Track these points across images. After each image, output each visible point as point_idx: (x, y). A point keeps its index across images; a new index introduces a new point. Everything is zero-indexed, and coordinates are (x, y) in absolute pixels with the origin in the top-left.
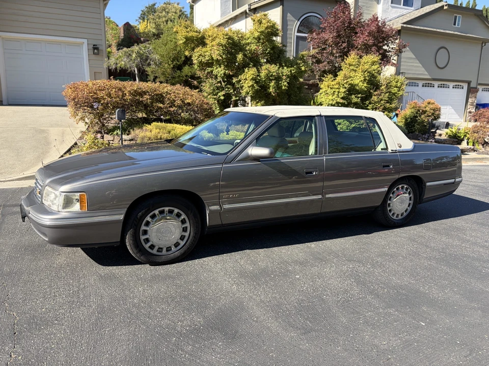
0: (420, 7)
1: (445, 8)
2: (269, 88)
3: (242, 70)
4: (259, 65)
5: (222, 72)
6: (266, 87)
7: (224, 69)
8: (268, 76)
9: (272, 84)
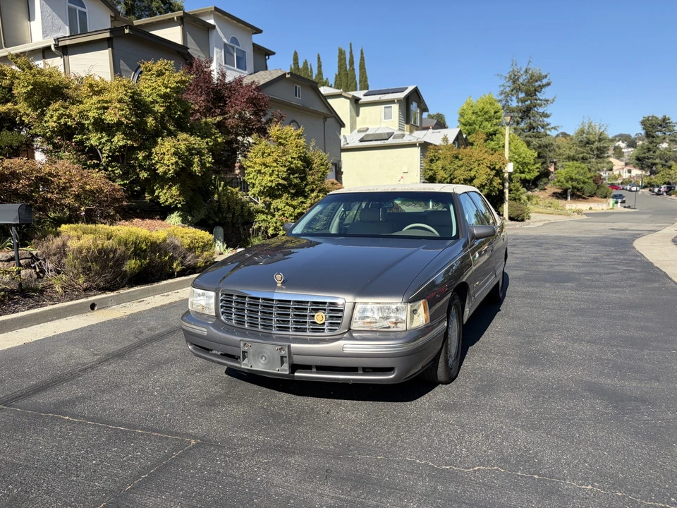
0: (253, 72)
1: (288, 76)
2: (192, 166)
3: (151, 140)
4: (171, 134)
5: (121, 143)
6: (190, 164)
7: (123, 139)
8: (189, 149)
9: (196, 160)
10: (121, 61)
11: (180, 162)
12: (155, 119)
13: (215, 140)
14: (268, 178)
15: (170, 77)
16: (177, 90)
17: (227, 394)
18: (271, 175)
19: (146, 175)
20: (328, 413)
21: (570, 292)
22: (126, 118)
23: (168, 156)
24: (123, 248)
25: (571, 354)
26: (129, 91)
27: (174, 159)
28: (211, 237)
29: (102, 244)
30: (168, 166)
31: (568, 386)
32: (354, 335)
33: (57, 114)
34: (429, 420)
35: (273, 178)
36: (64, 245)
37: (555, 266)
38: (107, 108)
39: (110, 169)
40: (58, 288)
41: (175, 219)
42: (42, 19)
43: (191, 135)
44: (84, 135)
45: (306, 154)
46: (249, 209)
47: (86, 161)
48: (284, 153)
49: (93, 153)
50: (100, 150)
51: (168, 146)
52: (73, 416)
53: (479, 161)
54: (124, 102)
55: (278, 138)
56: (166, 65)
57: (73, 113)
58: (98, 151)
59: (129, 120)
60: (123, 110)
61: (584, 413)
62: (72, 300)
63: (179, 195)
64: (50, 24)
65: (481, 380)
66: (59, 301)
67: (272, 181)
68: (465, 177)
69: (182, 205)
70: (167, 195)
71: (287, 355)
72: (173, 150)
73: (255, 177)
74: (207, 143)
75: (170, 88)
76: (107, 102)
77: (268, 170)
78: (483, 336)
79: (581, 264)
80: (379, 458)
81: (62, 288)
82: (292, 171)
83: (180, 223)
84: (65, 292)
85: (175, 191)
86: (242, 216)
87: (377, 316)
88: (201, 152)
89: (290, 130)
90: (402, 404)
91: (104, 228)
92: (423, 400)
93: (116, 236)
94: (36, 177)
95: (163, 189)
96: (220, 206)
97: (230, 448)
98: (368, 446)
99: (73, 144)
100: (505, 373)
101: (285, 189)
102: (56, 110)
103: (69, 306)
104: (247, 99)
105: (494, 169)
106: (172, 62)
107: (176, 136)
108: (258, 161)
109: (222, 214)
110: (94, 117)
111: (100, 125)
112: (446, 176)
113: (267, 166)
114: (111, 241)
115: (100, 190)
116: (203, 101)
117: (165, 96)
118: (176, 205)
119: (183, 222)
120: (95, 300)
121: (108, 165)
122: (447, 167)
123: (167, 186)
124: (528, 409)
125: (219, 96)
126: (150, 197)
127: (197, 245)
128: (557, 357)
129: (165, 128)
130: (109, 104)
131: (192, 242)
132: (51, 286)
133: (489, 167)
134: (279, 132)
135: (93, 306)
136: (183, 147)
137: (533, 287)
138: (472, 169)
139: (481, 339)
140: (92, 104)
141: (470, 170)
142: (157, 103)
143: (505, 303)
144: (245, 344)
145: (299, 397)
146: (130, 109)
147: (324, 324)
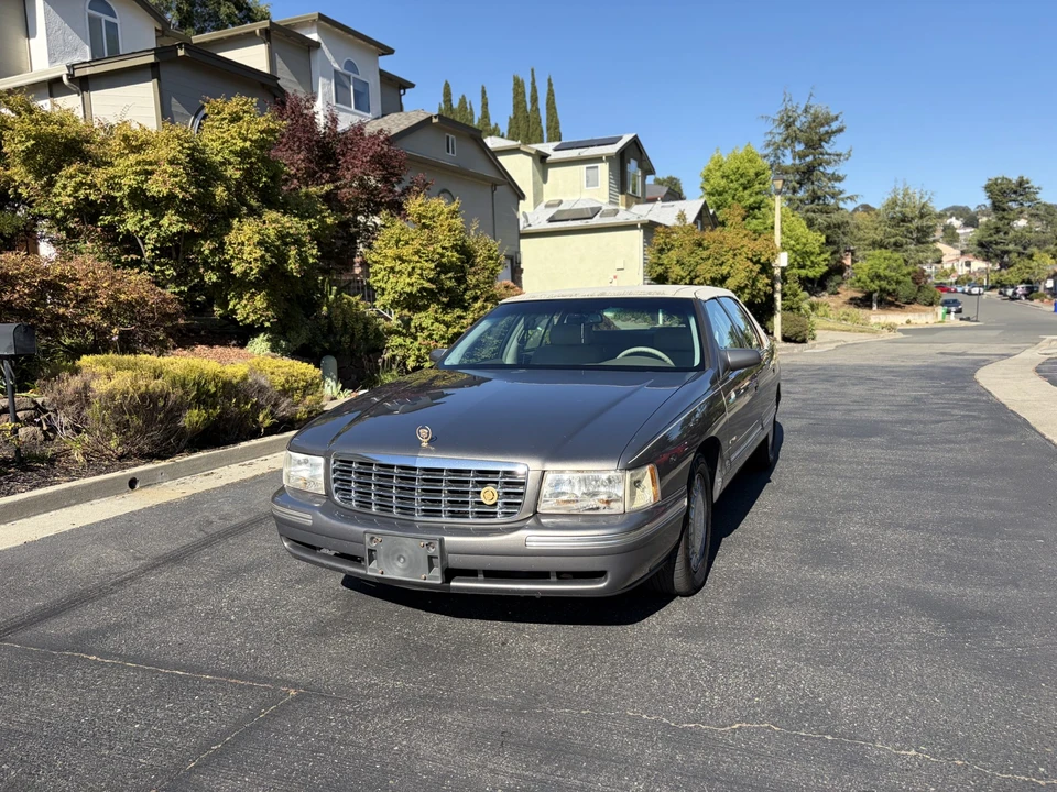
0: (380, 114)
1: (435, 120)
2: (286, 262)
3: (222, 222)
4: (253, 212)
5: (174, 229)
6: (283, 258)
7: (178, 221)
8: (282, 236)
9: (293, 252)
10: (173, 100)
11: (268, 256)
12: (228, 189)
13: (322, 221)
14: (405, 279)
15: (249, 123)
16: (261, 144)
17: (345, 616)
18: (410, 275)
19: (214, 278)
20: (503, 644)
21: (879, 451)
22: (182, 188)
23: (249, 248)
24: (180, 392)
25: (881, 547)
26: (186, 145)
27: (258, 253)
28: (318, 372)
29: (147, 386)
30: (250, 263)
31: (877, 597)
32: (543, 521)
33: (73, 183)
34: (661, 653)
35: (413, 280)
36: (86, 387)
37: (855, 411)
38: (151, 173)
39: (157, 268)
40: (77, 456)
41: (260, 345)
42: (48, 35)
43: (284, 214)
44: (116, 215)
45: (465, 241)
46: (377, 329)
47: (119, 256)
48: (431, 240)
49: (130, 243)
50: (142, 238)
51: (248, 231)
52: (102, 654)
53: (734, 250)
54: (178, 164)
55: (421, 217)
56: (244, 105)
57: (97, 181)
58: (139, 240)
59: (187, 192)
60: (176, 176)
61: (902, 638)
62: (100, 473)
63: (267, 309)
64: (61, 42)
65: (742, 588)
66: (80, 475)
67: (412, 285)
68: (713, 275)
69: (271, 323)
70: (248, 308)
71: (438, 555)
72: (256, 238)
73: (386, 278)
74: (310, 226)
75: (251, 140)
76: (151, 163)
77: (406, 267)
78: (744, 521)
79: (895, 408)
80: (584, 712)
81: (83, 454)
82: (443, 268)
83: (268, 351)
84: (88, 461)
85: (260, 301)
86: (366, 339)
87: (578, 491)
88: (301, 240)
89: (439, 204)
90: (619, 628)
91: (148, 360)
92: (652, 621)
93: (168, 372)
94: (41, 282)
95: (241, 298)
96: (330, 326)
97: (350, 702)
98: (568, 694)
99: (99, 229)
100: (779, 578)
101: (432, 296)
102: (72, 177)
103: (95, 483)
104: (372, 157)
105: (758, 262)
106: (255, 100)
107: (260, 216)
108: (390, 252)
109: (335, 335)
110: (130, 186)
111: (140, 199)
112: (684, 274)
113: (403, 261)
114: (160, 380)
115: (142, 302)
116: (303, 161)
117: (243, 154)
118: (262, 324)
119: (273, 349)
120: (136, 473)
121: (153, 263)
122: (686, 260)
123: (248, 295)
124: (816, 633)
125: (327, 152)
126: (221, 312)
127: (295, 385)
128: (859, 552)
129: (244, 203)
130: (155, 167)
131: (287, 381)
132: (67, 453)
133: (751, 260)
134: (422, 208)
135: (132, 483)
136: (272, 233)
137: (820, 444)
138: (723, 262)
139: (741, 526)
140: (127, 166)
141: (721, 265)
142: (230, 163)
143: (777, 469)
144: (372, 538)
145: (457, 620)
146: (188, 174)
147: (495, 504)
